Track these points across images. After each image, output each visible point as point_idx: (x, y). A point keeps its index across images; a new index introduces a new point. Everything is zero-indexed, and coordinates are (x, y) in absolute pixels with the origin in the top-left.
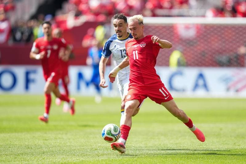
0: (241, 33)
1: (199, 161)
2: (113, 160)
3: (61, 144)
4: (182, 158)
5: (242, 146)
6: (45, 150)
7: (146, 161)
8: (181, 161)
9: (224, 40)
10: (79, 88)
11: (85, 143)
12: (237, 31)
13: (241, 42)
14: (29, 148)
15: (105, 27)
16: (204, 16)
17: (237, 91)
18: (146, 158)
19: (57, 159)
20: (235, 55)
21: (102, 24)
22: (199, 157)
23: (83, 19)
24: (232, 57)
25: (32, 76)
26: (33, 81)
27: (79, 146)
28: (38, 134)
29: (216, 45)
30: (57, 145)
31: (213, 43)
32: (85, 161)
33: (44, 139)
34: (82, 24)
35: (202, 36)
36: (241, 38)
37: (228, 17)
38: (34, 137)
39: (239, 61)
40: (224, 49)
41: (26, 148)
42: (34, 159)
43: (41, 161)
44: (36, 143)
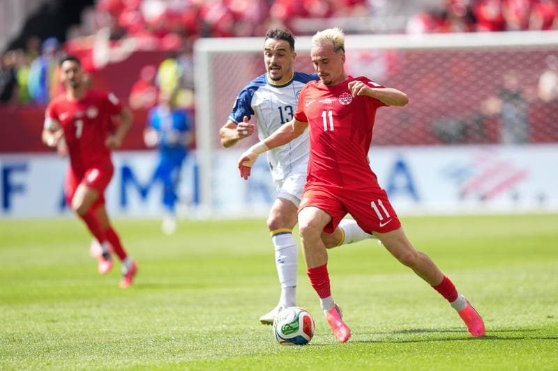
0: (488, 68)
1: (401, 358)
2: (206, 362)
3: (87, 330)
4: (363, 352)
5: (498, 322)
6: (51, 343)
7: (281, 361)
8: (361, 359)
9: (449, 84)
10: (124, 201)
11: (142, 326)
12: (479, 63)
13: (490, 87)
14: (14, 341)
15: (179, 63)
16: (402, 31)
17: (484, 198)
18: (282, 355)
19: (78, 365)
20: (476, 117)
21: (173, 55)
22: (402, 349)
23: (130, 45)
24: (469, 122)
25: (16, 178)
26: (21, 188)
27: (129, 333)
28: (34, 309)
29: (433, 95)
30: (78, 331)
31: (425, 91)
32: (142, 366)
33: (48, 319)
34: (126, 57)
35: (400, 77)
36: (489, 77)
37: (459, 32)
38: (25, 315)
39: (485, 131)
40: (450, 103)
41: (8, 341)
42: (26, 365)
43: (42, 368)
44: (31, 329)
